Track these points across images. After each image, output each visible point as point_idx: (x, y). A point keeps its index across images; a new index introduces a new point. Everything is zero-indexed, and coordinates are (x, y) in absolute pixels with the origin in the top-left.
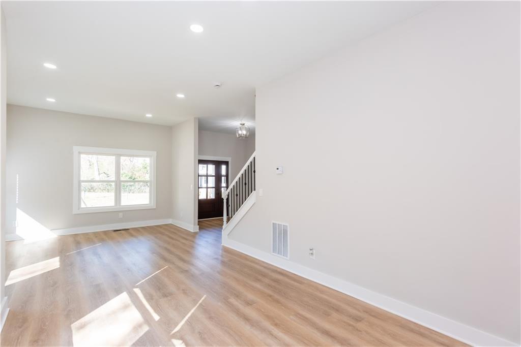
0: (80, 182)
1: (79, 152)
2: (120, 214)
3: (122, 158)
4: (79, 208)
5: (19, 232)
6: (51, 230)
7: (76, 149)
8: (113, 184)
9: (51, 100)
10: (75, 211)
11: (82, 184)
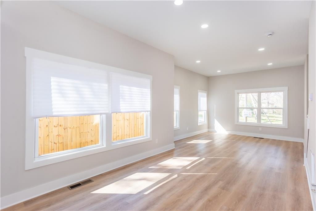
0: (238, 108)
1: (238, 93)
2: (260, 128)
3: (262, 94)
4: (238, 121)
5: (216, 129)
6: (226, 130)
7: (236, 91)
8: (256, 110)
9: (219, 71)
10: (236, 123)
11: (240, 109)
